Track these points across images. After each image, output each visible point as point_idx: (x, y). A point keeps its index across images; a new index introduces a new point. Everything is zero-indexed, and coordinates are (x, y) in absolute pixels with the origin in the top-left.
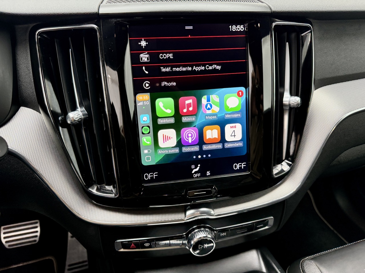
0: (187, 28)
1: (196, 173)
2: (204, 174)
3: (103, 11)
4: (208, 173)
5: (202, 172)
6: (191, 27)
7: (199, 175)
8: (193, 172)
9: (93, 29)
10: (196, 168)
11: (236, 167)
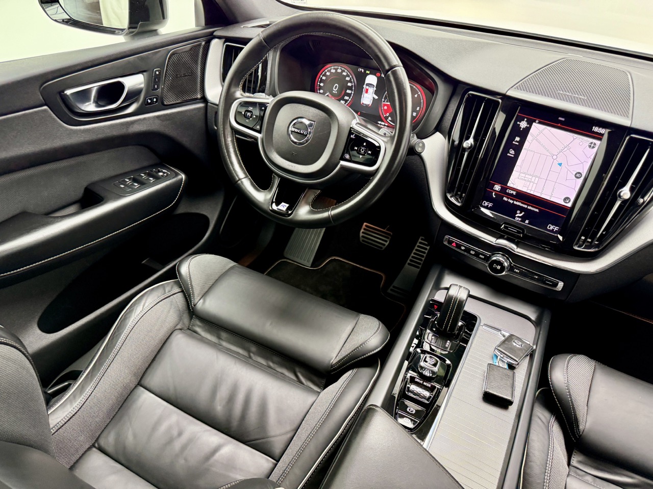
0: (560, 118)
1: (518, 217)
2: (523, 221)
3: (509, 93)
4: (527, 222)
5: (523, 219)
6: (563, 119)
7: (520, 219)
8: (517, 215)
9: (499, 102)
10: (520, 213)
11: (550, 227)
